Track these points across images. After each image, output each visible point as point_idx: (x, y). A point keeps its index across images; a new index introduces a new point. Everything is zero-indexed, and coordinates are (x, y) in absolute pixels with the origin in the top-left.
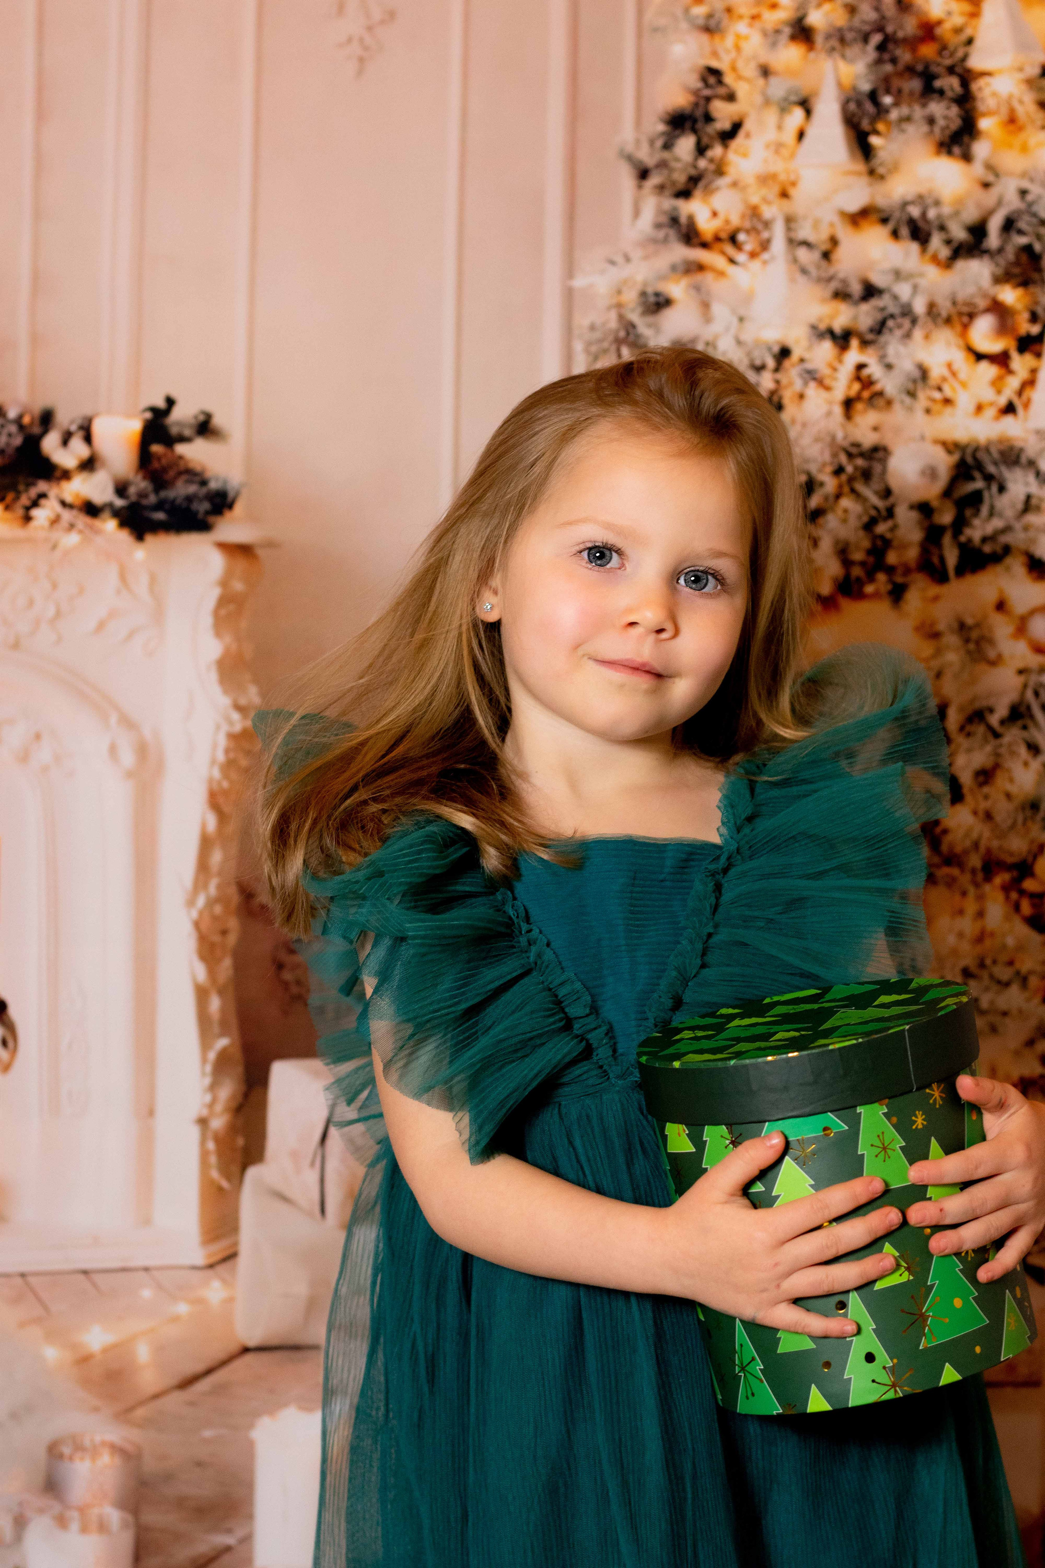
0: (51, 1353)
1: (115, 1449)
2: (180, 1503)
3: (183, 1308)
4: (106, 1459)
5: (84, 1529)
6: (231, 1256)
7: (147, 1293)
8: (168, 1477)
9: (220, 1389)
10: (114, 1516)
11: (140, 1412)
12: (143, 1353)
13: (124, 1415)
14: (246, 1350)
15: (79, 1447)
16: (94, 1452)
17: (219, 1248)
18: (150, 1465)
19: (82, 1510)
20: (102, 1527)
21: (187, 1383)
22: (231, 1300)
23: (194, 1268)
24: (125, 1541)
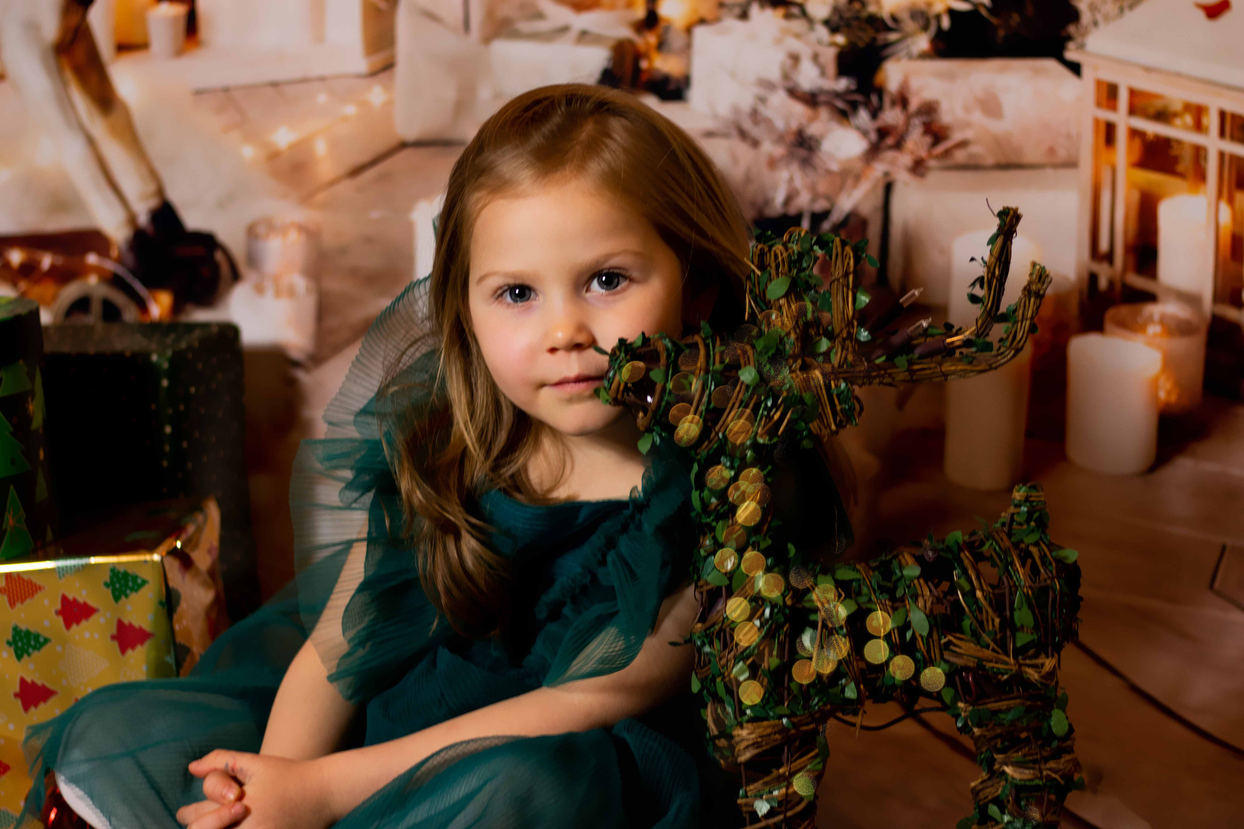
0: (249, 152)
1: (302, 228)
2: (354, 273)
3: (350, 110)
4: (294, 237)
5: (278, 294)
6: (388, 66)
7: (322, 98)
8: (343, 251)
9: (383, 178)
10: (301, 283)
11: (320, 197)
12: (321, 148)
13: (306, 200)
14: (403, 145)
15: (271, 227)
16: (283, 231)
17: (379, 59)
18: (329, 240)
19: (276, 279)
20: (291, 292)
21: (356, 171)
22: (389, 104)
23: (359, 76)
24: (309, 304)
